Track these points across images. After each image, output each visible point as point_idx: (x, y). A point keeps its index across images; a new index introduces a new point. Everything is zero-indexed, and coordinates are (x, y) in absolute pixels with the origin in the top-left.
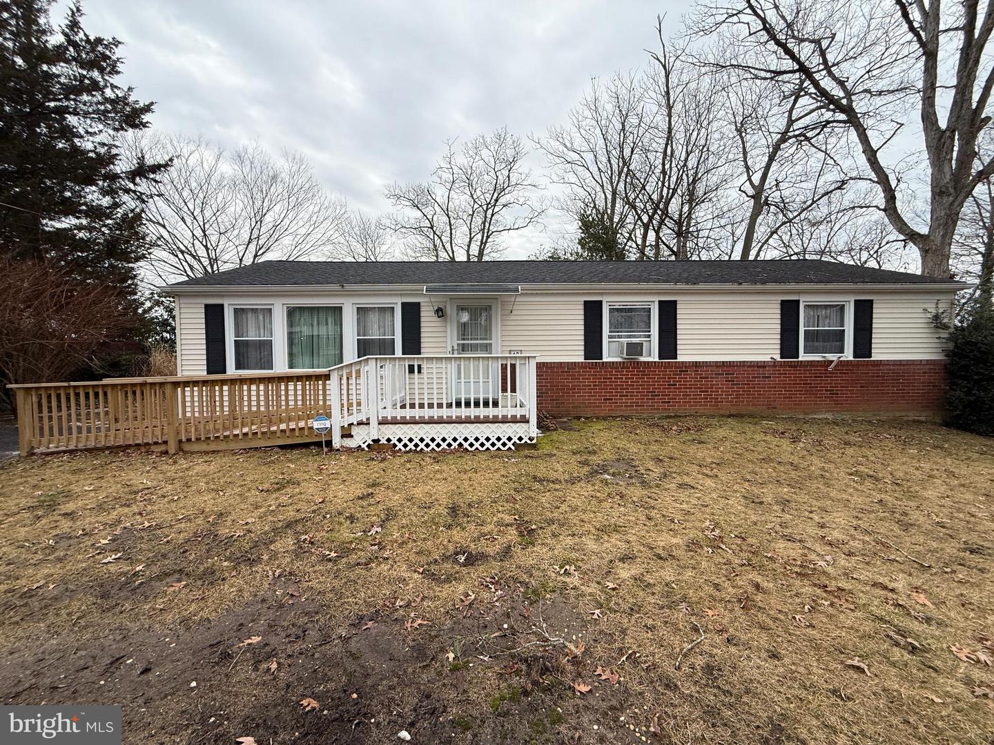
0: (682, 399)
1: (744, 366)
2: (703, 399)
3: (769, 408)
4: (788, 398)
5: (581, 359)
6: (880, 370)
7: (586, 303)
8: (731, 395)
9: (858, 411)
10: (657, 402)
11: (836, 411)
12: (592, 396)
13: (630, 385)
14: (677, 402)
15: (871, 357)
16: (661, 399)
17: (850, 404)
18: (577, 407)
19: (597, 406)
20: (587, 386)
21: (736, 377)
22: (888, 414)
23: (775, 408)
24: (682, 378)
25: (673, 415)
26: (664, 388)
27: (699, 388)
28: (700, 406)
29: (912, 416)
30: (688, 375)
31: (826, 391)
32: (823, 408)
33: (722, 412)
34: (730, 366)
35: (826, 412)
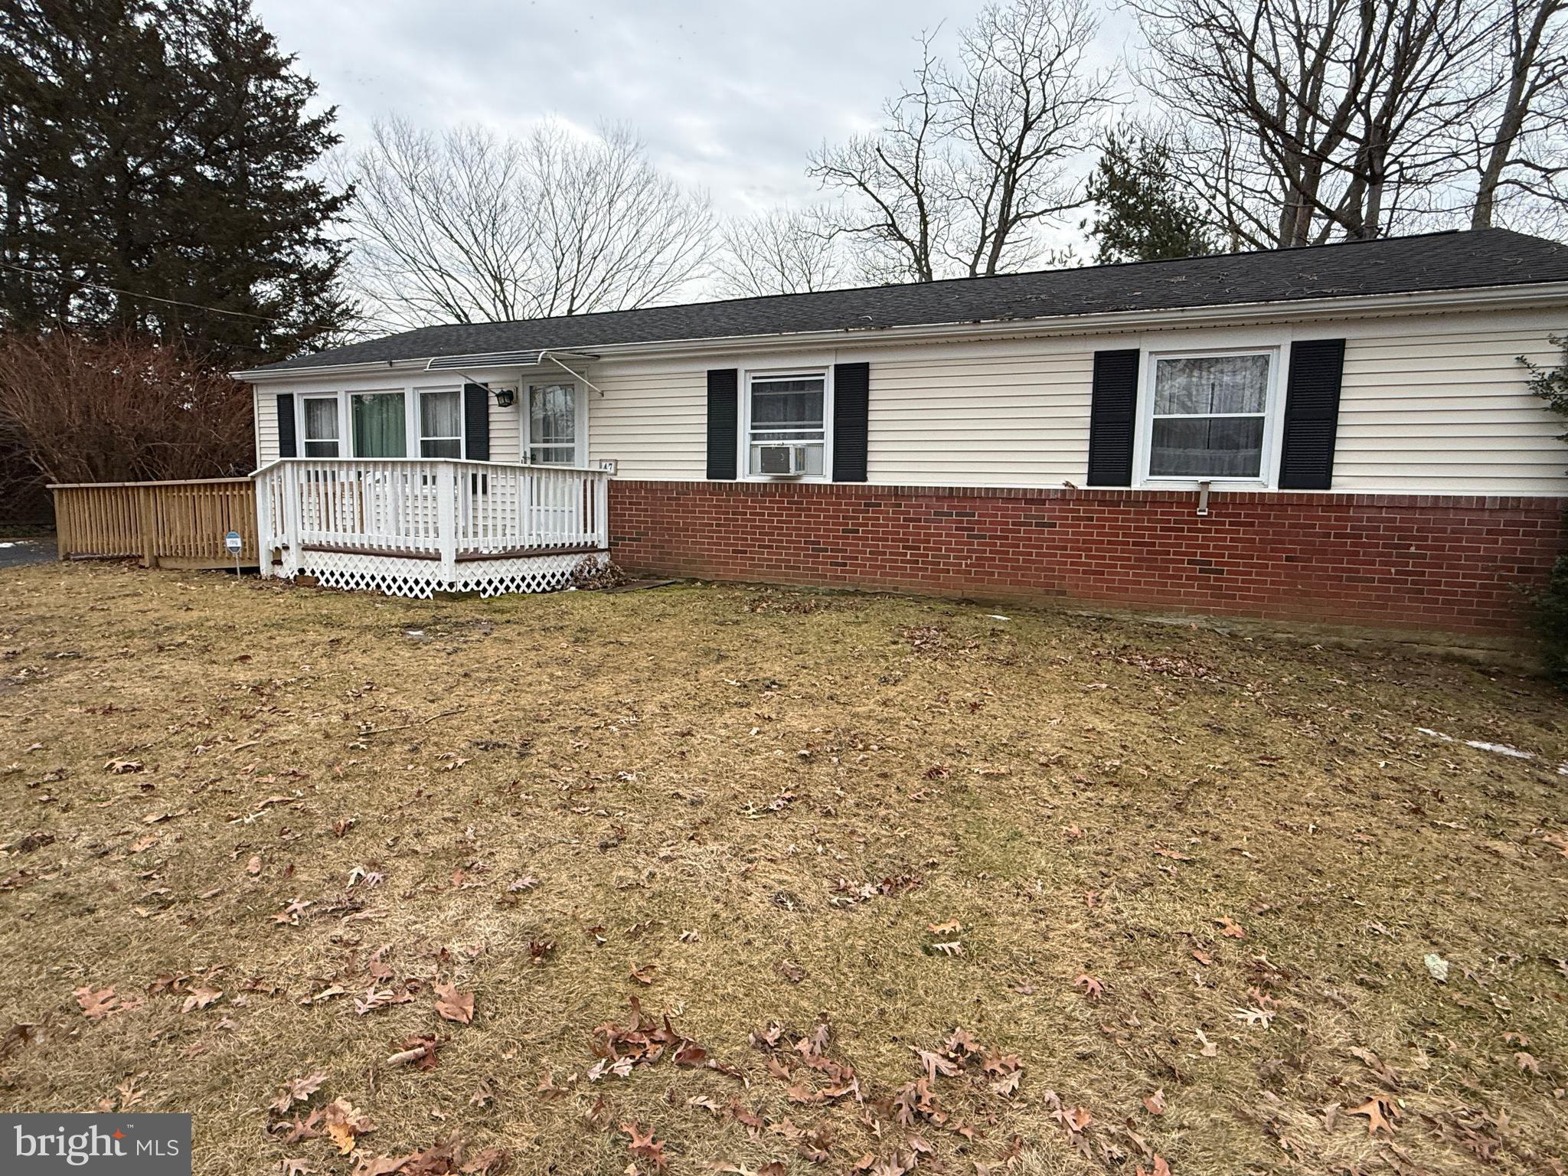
0: (868, 559)
1: (994, 498)
2: (908, 562)
3: (1047, 592)
4: (1095, 573)
5: (703, 478)
6: (1347, 519)
7: (711, 374)
8: (966, 558)
9: (1277, 617)
10: (823, 563)
11: (1216, 613)
12: (715, 544)
13: (776, 528)
14: (859, 565)
15: (1329, 487)
16: (829, 557)
17: (1255, 598)
18: (690, 562)
19: (722, 563)
20: (707, 525)
21: (978, 522)
22: (1368, 632)
23: (1064, 593)
24: (869, 519)
25: (851, 589)
26: (834, 537)
27: (901, 540)
28: (903, 575)
29: (1442, 643)
30: (881, 512)
31: (1190, 562)
32: (1181, 602)
33: (946, 592)
34: (965, 497)
35: (1190, 612)
